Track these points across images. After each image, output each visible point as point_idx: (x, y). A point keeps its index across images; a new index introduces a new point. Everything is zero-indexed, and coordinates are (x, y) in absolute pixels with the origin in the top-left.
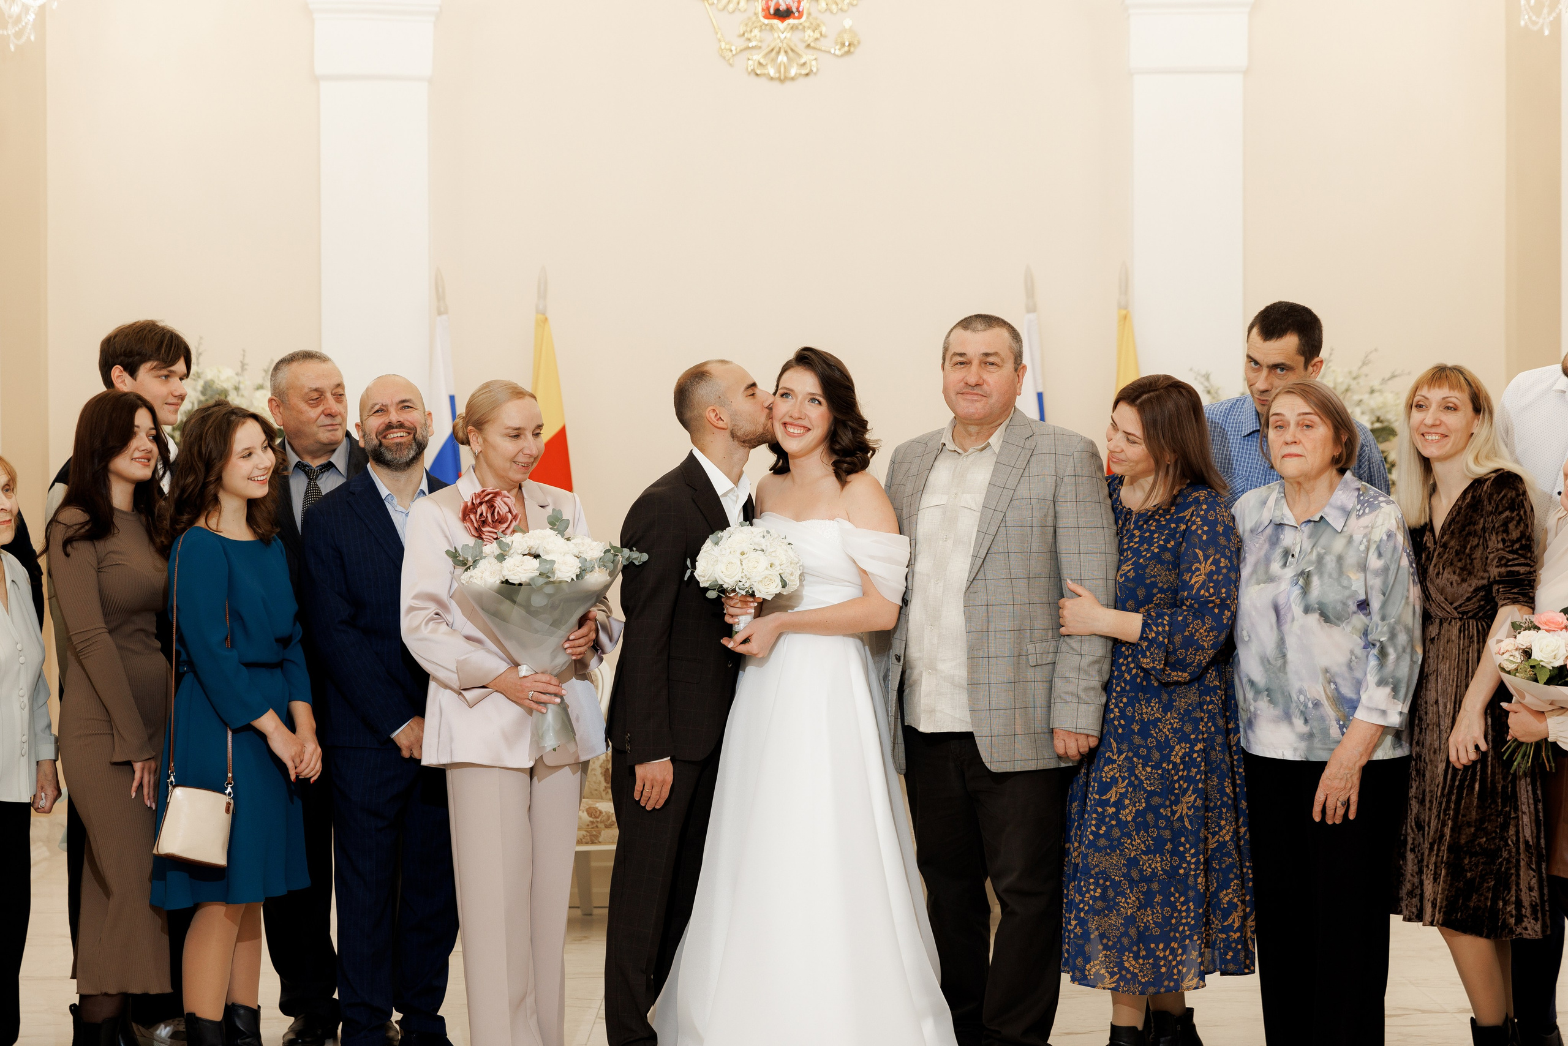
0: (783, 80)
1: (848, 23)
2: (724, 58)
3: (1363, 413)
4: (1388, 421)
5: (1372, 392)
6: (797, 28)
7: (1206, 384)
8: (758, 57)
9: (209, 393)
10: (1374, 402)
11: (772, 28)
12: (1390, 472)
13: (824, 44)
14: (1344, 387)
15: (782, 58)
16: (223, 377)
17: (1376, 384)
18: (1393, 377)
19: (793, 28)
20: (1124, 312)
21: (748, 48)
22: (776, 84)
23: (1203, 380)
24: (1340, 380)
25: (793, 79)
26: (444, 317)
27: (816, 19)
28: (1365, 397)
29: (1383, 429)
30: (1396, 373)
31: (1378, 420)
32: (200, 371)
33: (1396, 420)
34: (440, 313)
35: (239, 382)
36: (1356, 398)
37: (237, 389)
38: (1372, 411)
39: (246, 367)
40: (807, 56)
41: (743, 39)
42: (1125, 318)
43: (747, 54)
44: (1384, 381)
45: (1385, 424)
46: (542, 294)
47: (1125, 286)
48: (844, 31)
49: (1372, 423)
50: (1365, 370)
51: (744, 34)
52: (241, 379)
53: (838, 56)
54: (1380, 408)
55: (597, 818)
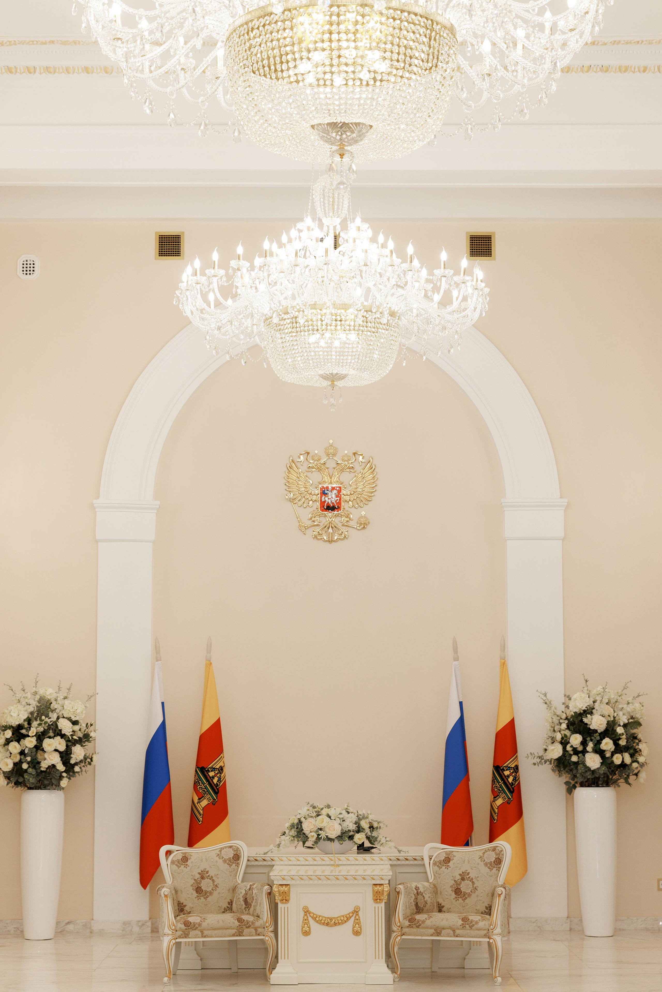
0: (330, 541)
1: (363, 513)
2: (301, 530)
3: (624, 714)
4: (637, 718)
5: (628, 703)
6: (338, 516)
7: (545, 698)
8: (318, 529)
9: (42, 702)
10: (629, 708)
11: (325, 516)
12: (638, 744)
13: (351, 523)
14: (614, 701)
15: (330, 530)
16: (48, 693)
17: (630, 699)
18: (639, 696)
19: (336, 516)
20: (503, 661)
21: (315, 526)
22: (327, 543)
23: (543, 696)
24: (612, 697)
25: (334, 541)
26: (160, 662)
27: (347, 511)
28: (625, 706)
29: (635, 722)
30: (640, 694)
31: (632, 718)
32: (37, 691)
33: (641, 718)
34: (157, 661)
35: (57, 697)
36: (620, 706)
37: (56, 700)
38: (629, 713)
39: (61, 689)
40: (344, 529)
41: (311, 521)
42: (504, 664)
43: (312, 529)
44: (634, 698)
45: (636, 720)
46: (209, 649)
47: (503, 647)
48: (362, 517)
49: (628, 720)
50: (625, 691)
51: (311, 519)
52: (58, 695)
53: (358, 530)
54: (633, 712)
55: (242, 923)
